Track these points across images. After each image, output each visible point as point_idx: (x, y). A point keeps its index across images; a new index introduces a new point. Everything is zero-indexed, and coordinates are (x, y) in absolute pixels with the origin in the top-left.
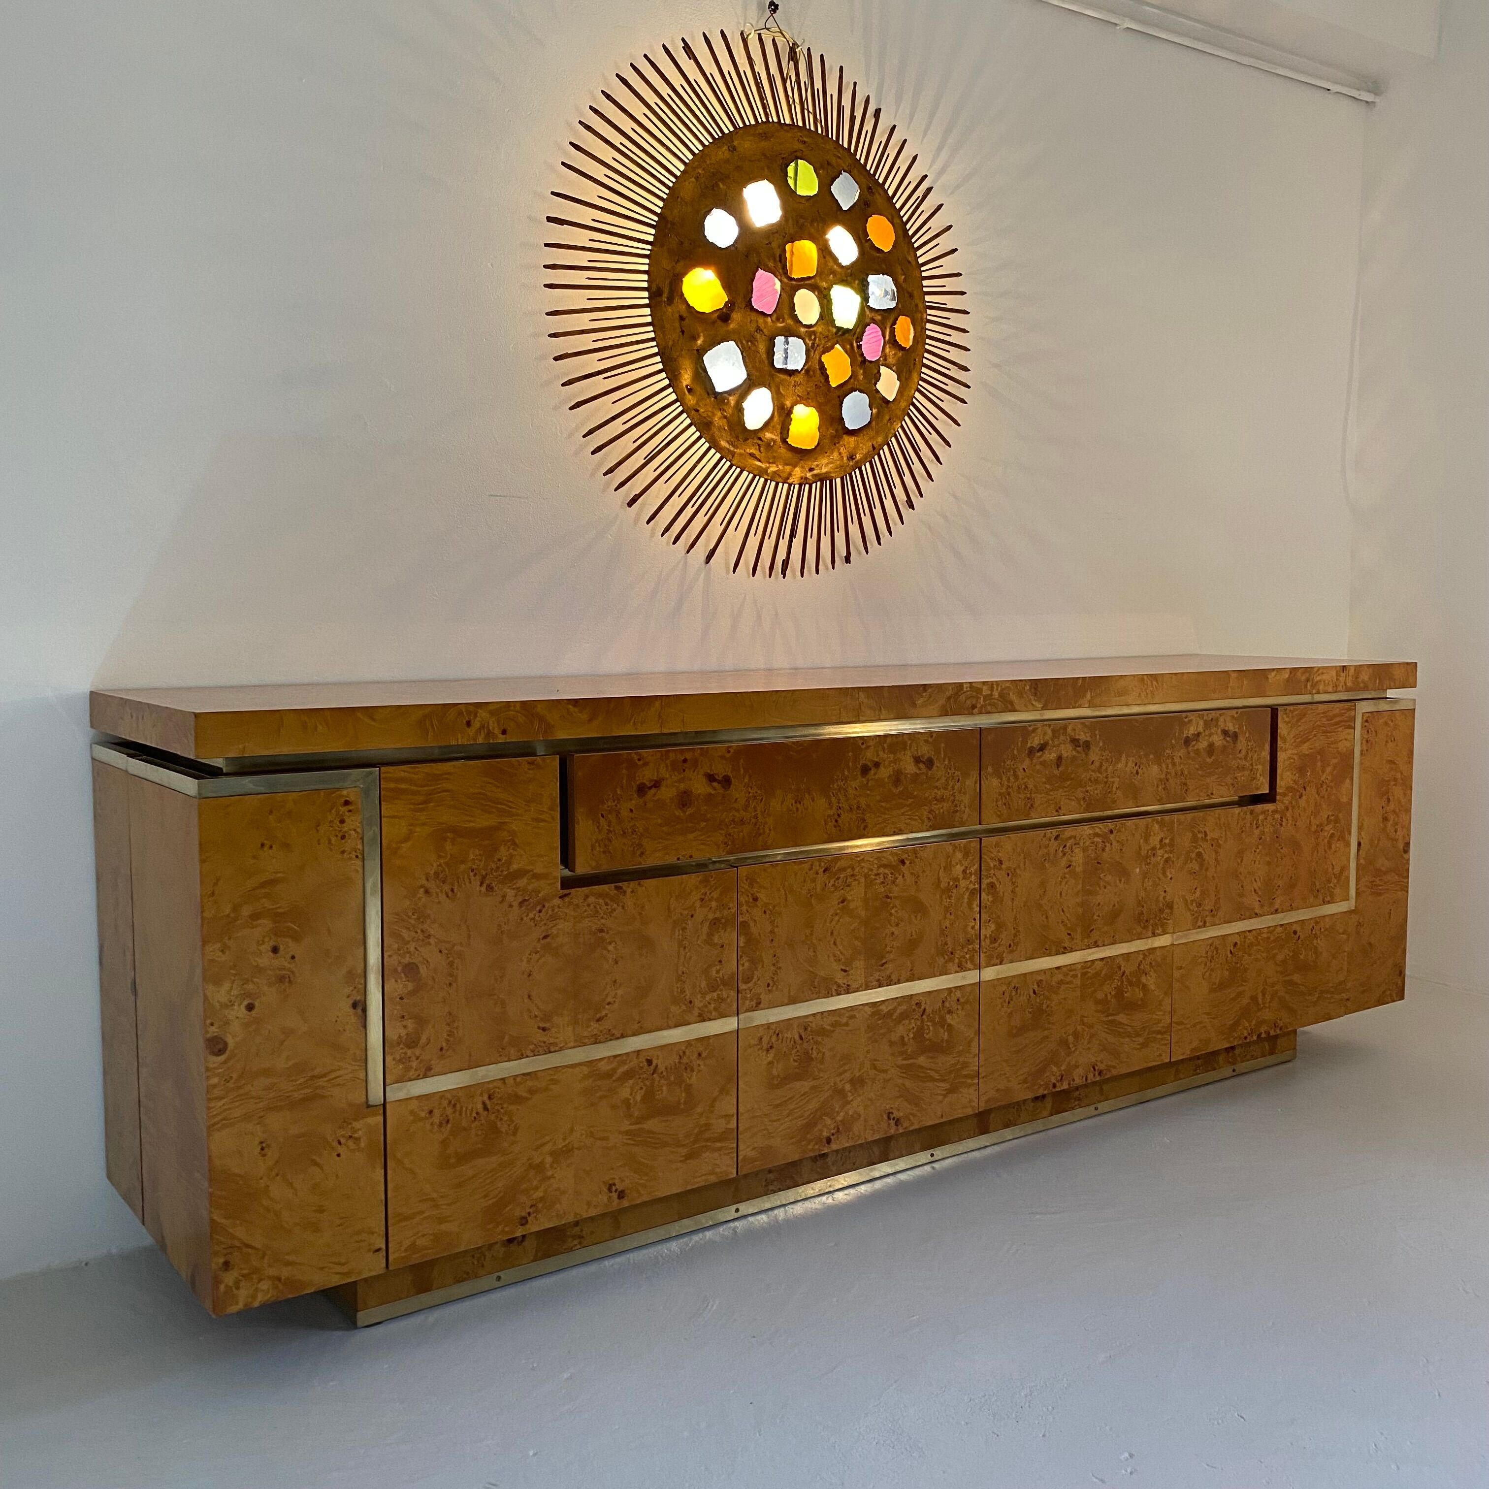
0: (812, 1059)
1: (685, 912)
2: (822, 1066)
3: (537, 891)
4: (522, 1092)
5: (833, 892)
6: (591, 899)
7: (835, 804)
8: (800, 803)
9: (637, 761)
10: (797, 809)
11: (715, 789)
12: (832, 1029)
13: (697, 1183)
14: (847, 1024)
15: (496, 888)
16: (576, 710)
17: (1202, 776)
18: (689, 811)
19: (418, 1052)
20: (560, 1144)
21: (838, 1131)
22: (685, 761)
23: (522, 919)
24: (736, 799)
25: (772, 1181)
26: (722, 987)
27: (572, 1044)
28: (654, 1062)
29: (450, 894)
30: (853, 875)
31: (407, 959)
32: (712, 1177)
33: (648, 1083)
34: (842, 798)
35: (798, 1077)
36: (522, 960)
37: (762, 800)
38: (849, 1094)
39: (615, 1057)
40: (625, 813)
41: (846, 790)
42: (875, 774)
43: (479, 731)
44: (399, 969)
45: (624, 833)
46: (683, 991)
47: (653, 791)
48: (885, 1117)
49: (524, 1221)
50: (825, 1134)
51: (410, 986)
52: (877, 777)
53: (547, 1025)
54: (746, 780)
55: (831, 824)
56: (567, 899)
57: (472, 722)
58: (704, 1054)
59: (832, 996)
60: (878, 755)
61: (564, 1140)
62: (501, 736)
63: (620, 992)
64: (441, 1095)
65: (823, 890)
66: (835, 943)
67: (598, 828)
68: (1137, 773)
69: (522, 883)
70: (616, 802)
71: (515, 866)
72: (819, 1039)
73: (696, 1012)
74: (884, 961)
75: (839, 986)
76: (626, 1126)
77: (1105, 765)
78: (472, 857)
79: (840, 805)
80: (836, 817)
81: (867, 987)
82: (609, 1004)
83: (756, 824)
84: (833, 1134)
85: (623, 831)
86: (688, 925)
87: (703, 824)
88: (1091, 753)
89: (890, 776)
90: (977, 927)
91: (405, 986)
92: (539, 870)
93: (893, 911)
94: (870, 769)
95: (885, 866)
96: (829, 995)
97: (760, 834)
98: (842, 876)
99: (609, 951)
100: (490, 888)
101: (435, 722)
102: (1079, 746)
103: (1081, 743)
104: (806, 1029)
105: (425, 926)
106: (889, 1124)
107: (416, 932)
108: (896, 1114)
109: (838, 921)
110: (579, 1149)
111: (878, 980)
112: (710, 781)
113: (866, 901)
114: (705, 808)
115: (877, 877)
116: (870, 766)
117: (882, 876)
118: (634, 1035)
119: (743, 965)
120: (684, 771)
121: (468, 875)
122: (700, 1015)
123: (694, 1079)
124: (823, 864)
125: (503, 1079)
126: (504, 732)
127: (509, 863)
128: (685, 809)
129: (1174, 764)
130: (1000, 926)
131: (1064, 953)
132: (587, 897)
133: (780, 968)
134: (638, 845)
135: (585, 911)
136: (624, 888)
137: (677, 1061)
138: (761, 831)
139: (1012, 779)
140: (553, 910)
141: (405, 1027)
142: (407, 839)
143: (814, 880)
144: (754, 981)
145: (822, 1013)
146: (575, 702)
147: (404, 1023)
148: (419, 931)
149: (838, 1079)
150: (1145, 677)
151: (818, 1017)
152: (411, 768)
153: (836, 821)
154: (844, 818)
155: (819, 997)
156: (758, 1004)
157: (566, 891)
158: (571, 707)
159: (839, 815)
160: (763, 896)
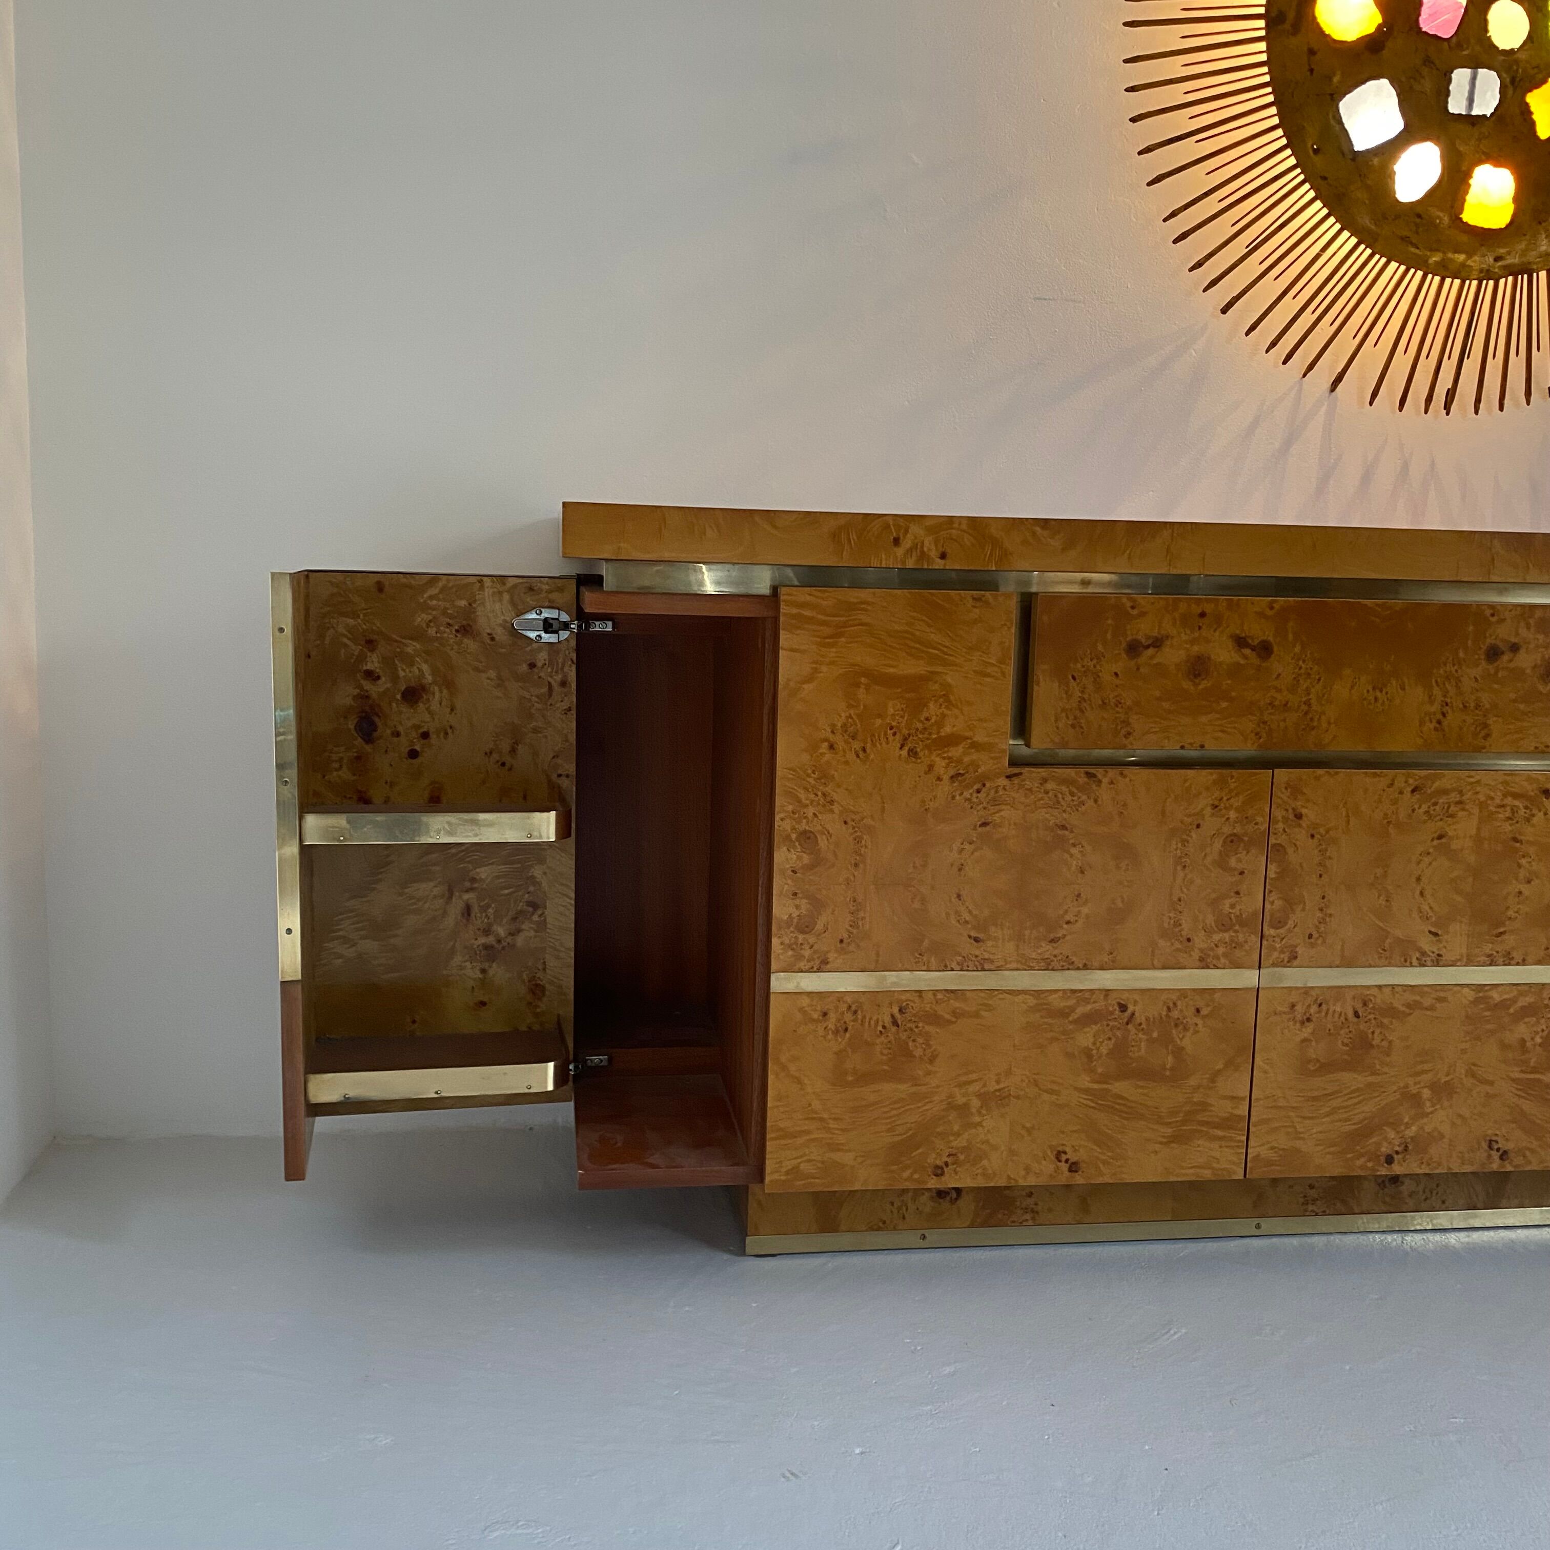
0: (1372, 1046)
1: (1188, 820)
2: (1388, 1059)
3: (975, 765)
4: (943, 1011)
5: (1425, 822)
6: (1050, 786)
7: (1440, 698)
8: (1381, 691)
9: (1129, 609)
10: (1376, 699)
11: (1245, 657)
12: (1407, 1011)
13: (1187, 1175)
14: (1432, 1008)
15: (921, 754)
16: (1046, 533)
18: (1204, 684)
19: (812, 939)
20: (993, 1087)
21: (1406, 1149)
22: (1203, 615)
23: (953, 797)
24: (1279, 675)
25: (1314, 1201)
26: (1237, 927)
27: (1014, 965)
28: (1131, 1008)
29: (861, 754)
30: (1459, 802)
31: (804, 826)
32: (1206, 1172)
33: (1119, 1033)
34: (1452, 691)
35: (1349, 1066)
36: (951, 850)
37: (1319, 680)
38: (1428, 1104)
39: (1074, 991)
40: (1106, 677)
41: (1458, 680)
42: (1511, 661)
43: (910, 551)
44: (794, 836)
45: (1104, 703)
46: (1178, 924)
47: (1151, 651)
48: (1485, 1145)
49: (939, 1172)
50: (1385, 1149)
51: (806, 859)
52: (1512, 665)
53: (981, 936)
54: (1297, 649)
55: (1430, 725)
56: (1016, 781)
57: (901, 541)
58: (1204, 1012)
59: (1411, 965)
60: (1517, 634)
61: (998, 1082)
62: (939, 560)
63: (1085, 910)
64: (840, 996)
65: (1410, 816)
66: (1422, 894)
67: (1066, 693)
69: (956, 752)
70: (1095, 661)
71: (947, 730)
72: (1386, 1021)
73: (1196, 955)
74: (1502, 930)
75: (1424, 954)
76: (1085, 1081)
78: (891, 711)
79: (1449, 701)
80: (1440, 716)
81: (1470, 961)
82: (1068, 922)
83: (1306, 713)
84: (1397, 1153)
85: (1103, 701)
86: (1191, 837)
87: (1224, 704)
89: (1535, 667)
91: (799, 858)
92: (980, 738)
93: (1523, 861)
94: (1503, 653)
95: (1516, 796)
96: (1406, 962)
97: (1313, 728)
98: (1441, 801)
99: (1071, 856)
100: (913, 753)
101: (854, 536)
104: (1365, 1004)
105: (828, 789)
106: (1490, 1156)
107: (817, 795)
108: (1502, 1145)
109: (1430, 864)
110: (1018, 1097)
111: (1489, 956)
112: (1239, 646)
113: (1478, 840)
114: (1229, 682)
115: (1500, 810)
116: (1503, 649)
117: (1508, 809)
118: (1102, 968)
119: (1272, 903)
120: (1200, 628)
121: (886, 734)
122: (1201, 960)
123: (1187, 1042)
124: (1411, 781)
125: (920, 992)
126: (943, 556)
127: (940, 725)
128: (1197, 681)
132: (1045, 780)
133: (1330, 915)
134: (1124, 722)
135: (1042, 799)
136: (1100, 776)
137: (1164, 1013)
138: (1315, 724)
140: (997, 792)
141: (797, 907)
142: (809, 679)
143: (1395, 802)
144: (1286, 927)
145: (1393, 987)
146: (1045, 523)
147: (797, 902)
148: (819, 794)
149: (1411, 1081)
151: (1387, 991)
152: (820, 591)
153: (1439, 722)
154: (1453, 720)
155: (1390, 965)
156: (1292, 959)
157: (1016, 770)
158: (1038, 529)
159: (1444, 715)
160: (1310, 814)
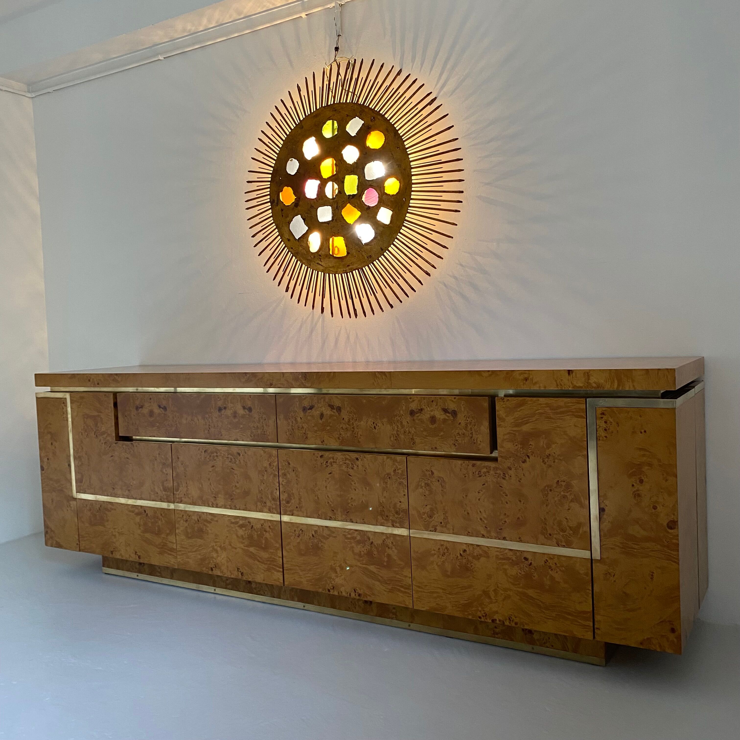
1: (153, 458)
3: (108, 440)
5: (209, 462)
6: (124, 446)
7: (208, 423)
8: (193, 421)
9: (135, 397)
10: (192, 423)
11: (161, 411)
12: (211, 521)
15: (98, 437)
17: (426, 436)
18: (153, 419)
21: (216, 566)
22: (150, 399)
23: (105, 448)
24: (169, 416)
26: (168, 490)
27: (121, 496)
28: (147, 512)
30: (217, 456)
33: (145, 519)
34: (211, 421)
35: (199, 537)
37: (178, 417)
38: (220, 553)
40: (132, 416)
41: (212, 418)
43: (92, 383)
46: (155, 488)
47: (141, 409)
48: (236, 569)
49: (112, 553)
50: (210, 566)
52: (225, 413)
53: (114, 487)
54: (173, 408)
55: (207, 432)
56: (117, 444)
57: (90, 380)
59: (210, 507)
60: (225, 404)
61: (121, 529)
65: (205, 460)
66: (210, 484)
67: (124, 421)
68: (375, 428)
69: (105, 436)
70: (130, 412)
71: (102, 430)
72: (206, 524)
73: (159, 498)
74: (233, 498)
75: (213, 503)
77: (352, 422)
78: (92, 425)
79: (210, 424)
80: (208, 429)
81: (225, 507)
84: (214, 567)
85: (133, 423)
86: (155, 463)
87: (158, 424)
88: (342, 413)
89: (231, 414)
90: (278, 493)
91: (78, 463)
92: (109, 432)
93: (235, 476)
94: (222, 410)
95: (231, 454)
97: (178, 432)
98: (212, 455)
99: (130, 466)
102: (334, 409)
103: (335, 407)
104: (200, 518)
108: (241, 570)
109: (212, 475)
111: (230, 506)
112: (159, 408)
113: (222, 468)
114: (159, 418)
115: (227, 459)
116: (222, 408)
117: (230, 458)
118: (139, 499)
119: (175, 484)
120: (150, 402)
122: (161, 499)
123: (160, 524)
124: (204, 448)
128: (151, 418)
129: (403, 426)
130: (289, 496)
131: (330, 520)
133: (189, 489)
134: (137, 429)
137: (154, 514)
139: (294, 422)
140: (113, 448)
143: (200, 455)
144: (180, 491)
145: (207, 513)
146: (116, 374)
147: (79, 475)
149: (214, 544)
150: (376, 373)
153: (209, 431)
154: (212, 430)
155: (205, 506)
156: (181, 502)
157: (117, 442)
158: (115, 376)
159: (209, 428)
160: (181, 458)
